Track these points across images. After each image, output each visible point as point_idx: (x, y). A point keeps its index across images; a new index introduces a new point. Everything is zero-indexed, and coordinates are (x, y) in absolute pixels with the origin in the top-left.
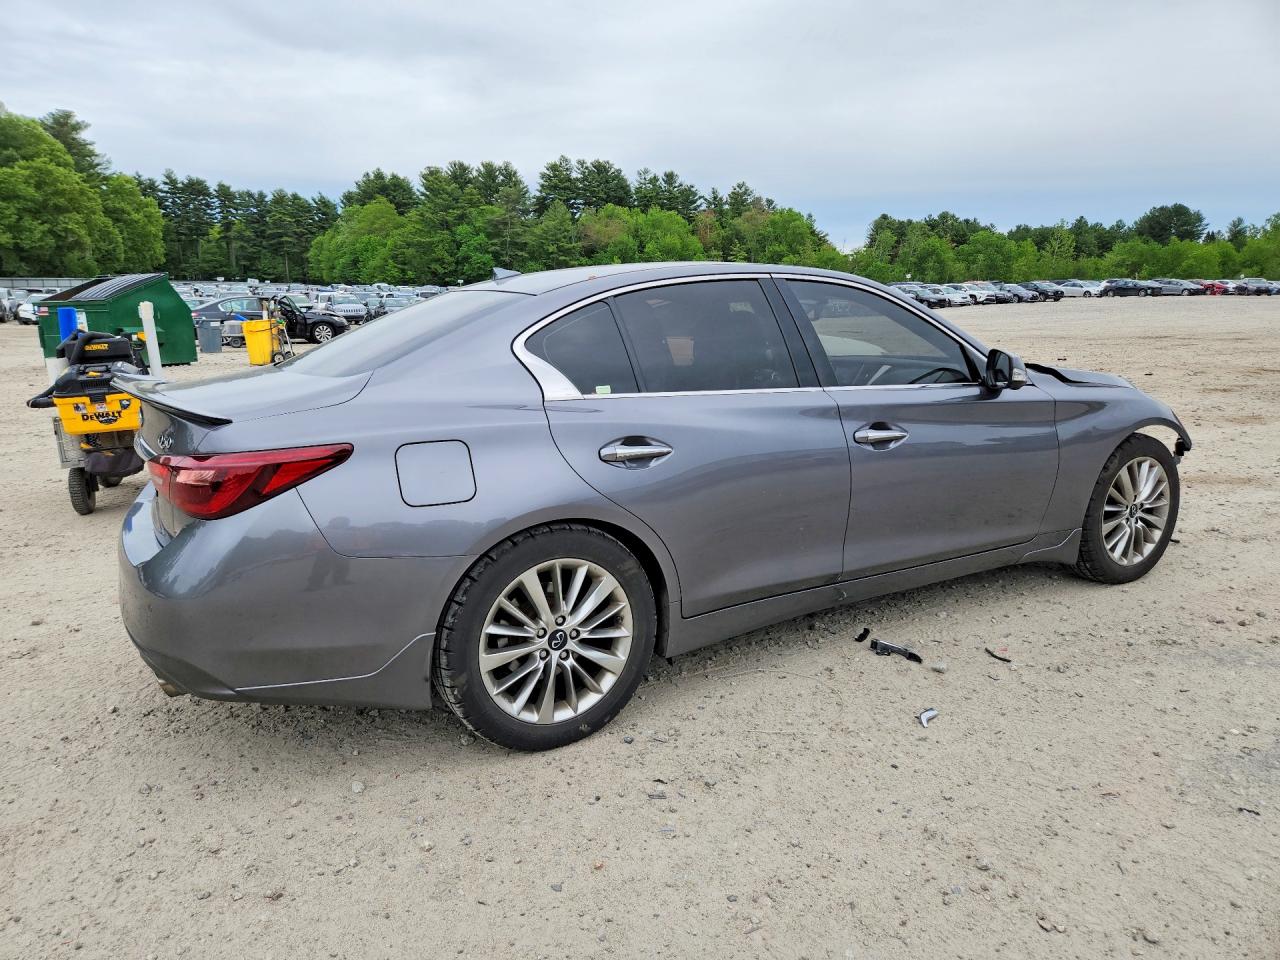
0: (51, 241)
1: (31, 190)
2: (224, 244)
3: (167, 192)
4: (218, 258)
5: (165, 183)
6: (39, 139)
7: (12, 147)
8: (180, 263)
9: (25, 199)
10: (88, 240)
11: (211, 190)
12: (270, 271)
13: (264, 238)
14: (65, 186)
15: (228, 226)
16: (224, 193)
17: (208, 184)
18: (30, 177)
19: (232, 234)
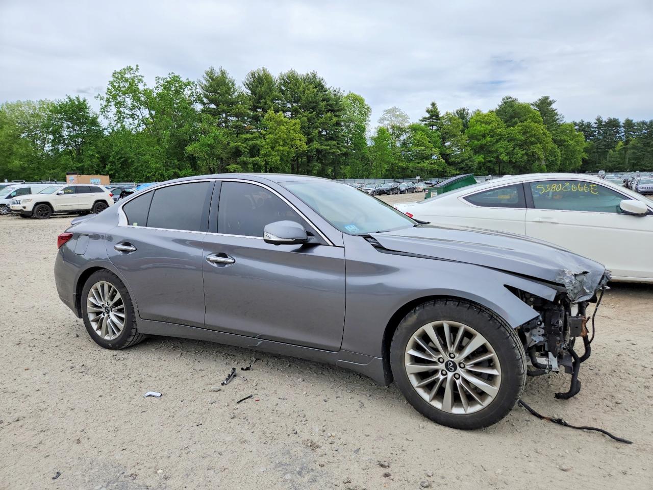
0: (525, 158)
1: (521, 136)
2: (623, 152)
3: (596, 128)
4: (618, 159)
5: (596, 123)
6: (529, 111)
7: (517, 117)
8: (596, 163)
9: (518, 140)
10: (542, 156)
11: (621, 124)
12: (649, 165)
13: (649, 146)
14: (536, 132)
15: (627, 142)
16: (629, 124)
17: (619, 121)
18: (521, 130)
19: (628, 146)
